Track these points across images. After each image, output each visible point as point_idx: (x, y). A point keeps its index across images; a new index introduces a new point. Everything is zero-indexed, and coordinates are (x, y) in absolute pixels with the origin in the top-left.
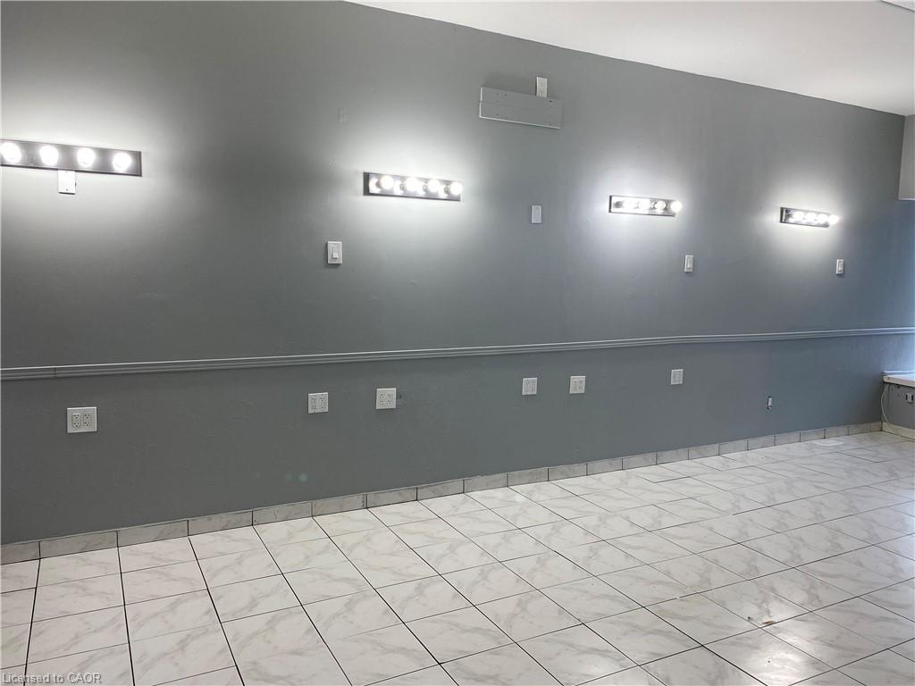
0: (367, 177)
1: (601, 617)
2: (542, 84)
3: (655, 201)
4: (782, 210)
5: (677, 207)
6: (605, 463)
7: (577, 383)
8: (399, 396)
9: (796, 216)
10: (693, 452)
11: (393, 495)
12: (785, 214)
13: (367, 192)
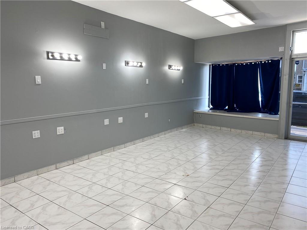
0: (48, 53)
1: (147, 183)
2: (103, 24)
3: (138, 63)
4: (169, 65)
5: (144, 64)
6: (129, 143)
7: (120, 120)
8: (65, 129)
9: (173, 67)
10: (152, 137)
11: (65, 163)
12: (170, 67)
13: (48, 58)
